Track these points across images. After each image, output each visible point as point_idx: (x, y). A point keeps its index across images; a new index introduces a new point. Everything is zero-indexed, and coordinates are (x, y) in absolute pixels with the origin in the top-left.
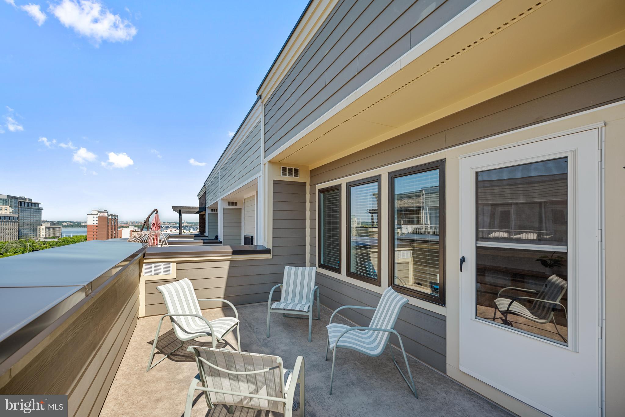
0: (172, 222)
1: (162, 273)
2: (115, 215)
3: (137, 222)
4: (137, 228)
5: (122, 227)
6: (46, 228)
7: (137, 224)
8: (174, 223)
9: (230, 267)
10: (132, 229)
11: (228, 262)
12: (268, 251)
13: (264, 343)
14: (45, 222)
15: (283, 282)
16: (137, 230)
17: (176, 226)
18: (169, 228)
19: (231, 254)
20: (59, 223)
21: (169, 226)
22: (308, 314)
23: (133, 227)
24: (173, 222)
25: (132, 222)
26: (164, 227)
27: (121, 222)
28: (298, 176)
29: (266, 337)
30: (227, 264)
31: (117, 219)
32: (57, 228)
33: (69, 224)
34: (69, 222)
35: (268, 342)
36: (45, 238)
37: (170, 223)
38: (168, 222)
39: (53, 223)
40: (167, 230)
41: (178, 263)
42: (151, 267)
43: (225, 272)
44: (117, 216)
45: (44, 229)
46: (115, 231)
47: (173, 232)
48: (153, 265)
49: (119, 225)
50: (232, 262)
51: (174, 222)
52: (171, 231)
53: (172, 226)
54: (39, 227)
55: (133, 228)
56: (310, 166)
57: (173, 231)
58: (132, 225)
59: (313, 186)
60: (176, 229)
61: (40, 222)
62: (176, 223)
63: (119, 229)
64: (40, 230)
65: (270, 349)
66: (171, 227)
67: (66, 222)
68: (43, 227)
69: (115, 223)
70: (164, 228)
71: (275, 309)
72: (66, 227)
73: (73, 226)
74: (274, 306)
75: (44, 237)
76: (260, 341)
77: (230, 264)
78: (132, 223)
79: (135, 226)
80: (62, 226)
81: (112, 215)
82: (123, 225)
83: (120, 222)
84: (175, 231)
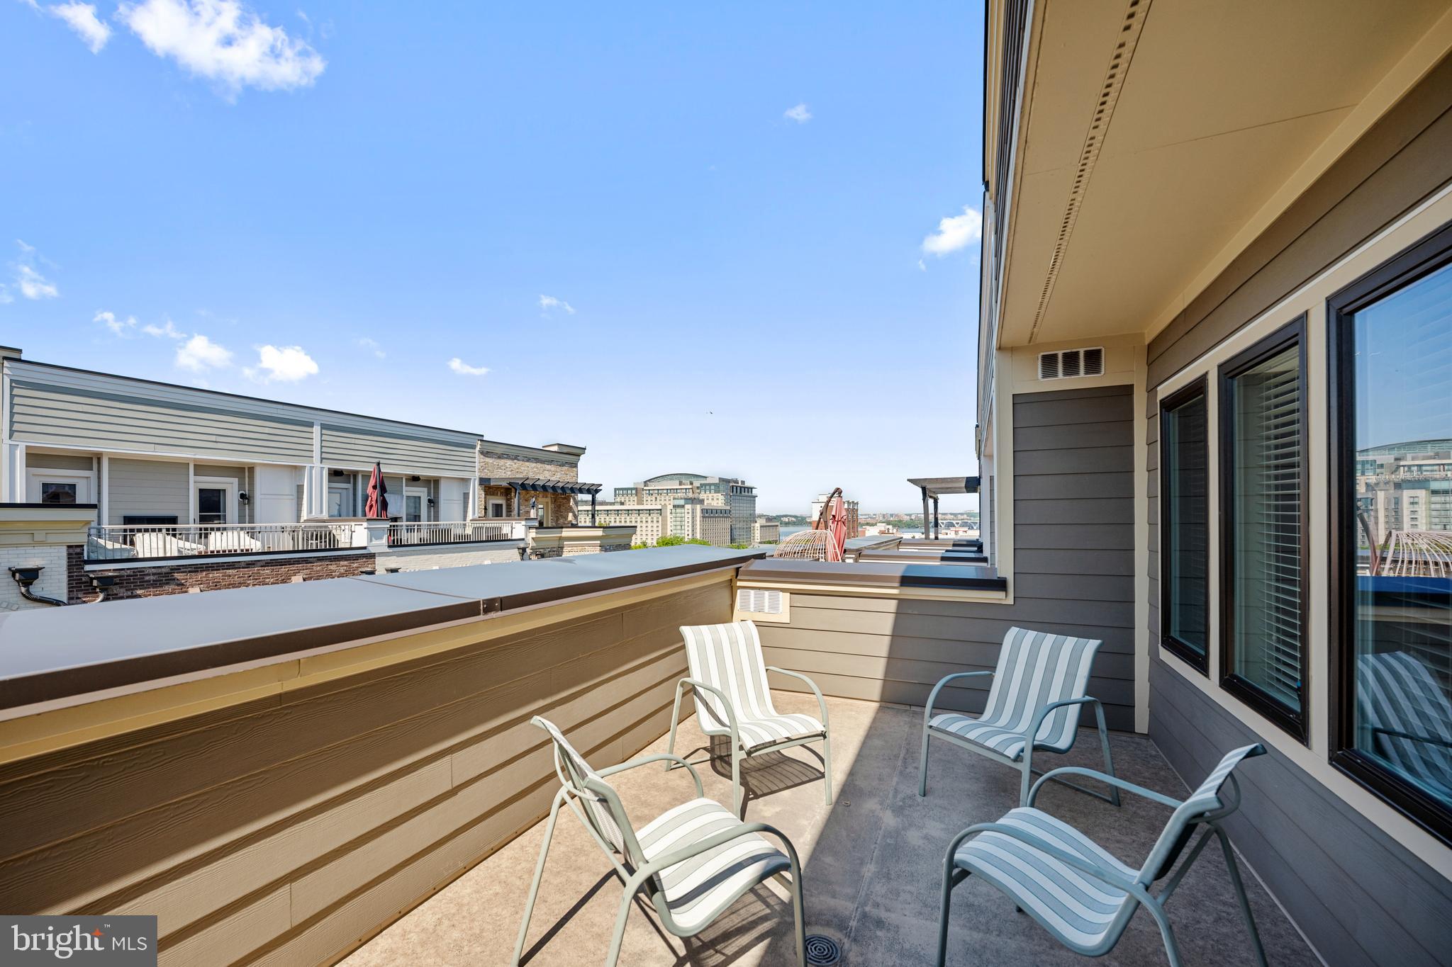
0: (959, 514)
1: (766, 610)
2: (853, 502)
3: (892, 515)
4: (890, 527)
5: (868, 524)
6: (761, 527)
7: (892, 519)
8: (965, 516)
9: (898, 613)
10: (883, 529)
11: (894, 603)
12: (1000, 585)
13: (901, 803)
14: (761, 516)
15: (996, 667)
16: (891, 531)
17: (969, 521)
18: (954, 526)
19: (897, 585)
20: (778, 518)
21: (954, 522)
22: (1018, 766)
23: (884, 524)
24: (962, 514)
25: (884, 515)
26: (943, 523)
27: (865, 515)
28: (1098, 371)
29: (917, 792)
30: (892, 605)
31: (857, 510)
32: (774, 526)
33: (791, 519)
34: (790, 516)
35: (910, 806)
36: (760, 543)
37: (955, 515)
38: (951, 514)
39: (769, 519)
40: (948, 532)
41: (793, 592)
42: (749, 596)
43: (886, 624)
44: (857, 503)
45: (759, 528)
46: (854, 532)
47: (961, 536)
48: (752, 592)
49: (861, 519)
50: (901, 602)
51: (966, 514)
52: (956, 532)
53: (960, 522)
54: (752, 525)
55: (885, 527)
56: (1146, 331)
57: (961, 533)
58: (884, 520)
59: (1152, 390)
60: (966, 529)
61: (753, 518)
62: (970, 515)
63: (860, 529)
64: (754, 530)
65: (903, 820)
66: (958, 523)
67: (786, 516)
68: (757, 525)
69: (853, 517)
70: (943, 526)
71: (938, 730)
72: (787, 524)
73: (794, 522)
74: (935, 722)
75: (759, 541)
76: (895, 796)
77: (899, 607)
78: (884, 517)
79: (888, 523)
80: (781, 524)
81: (848, 502)
82: (869, 520)
83: (862, 515)
84: (965, 534)
